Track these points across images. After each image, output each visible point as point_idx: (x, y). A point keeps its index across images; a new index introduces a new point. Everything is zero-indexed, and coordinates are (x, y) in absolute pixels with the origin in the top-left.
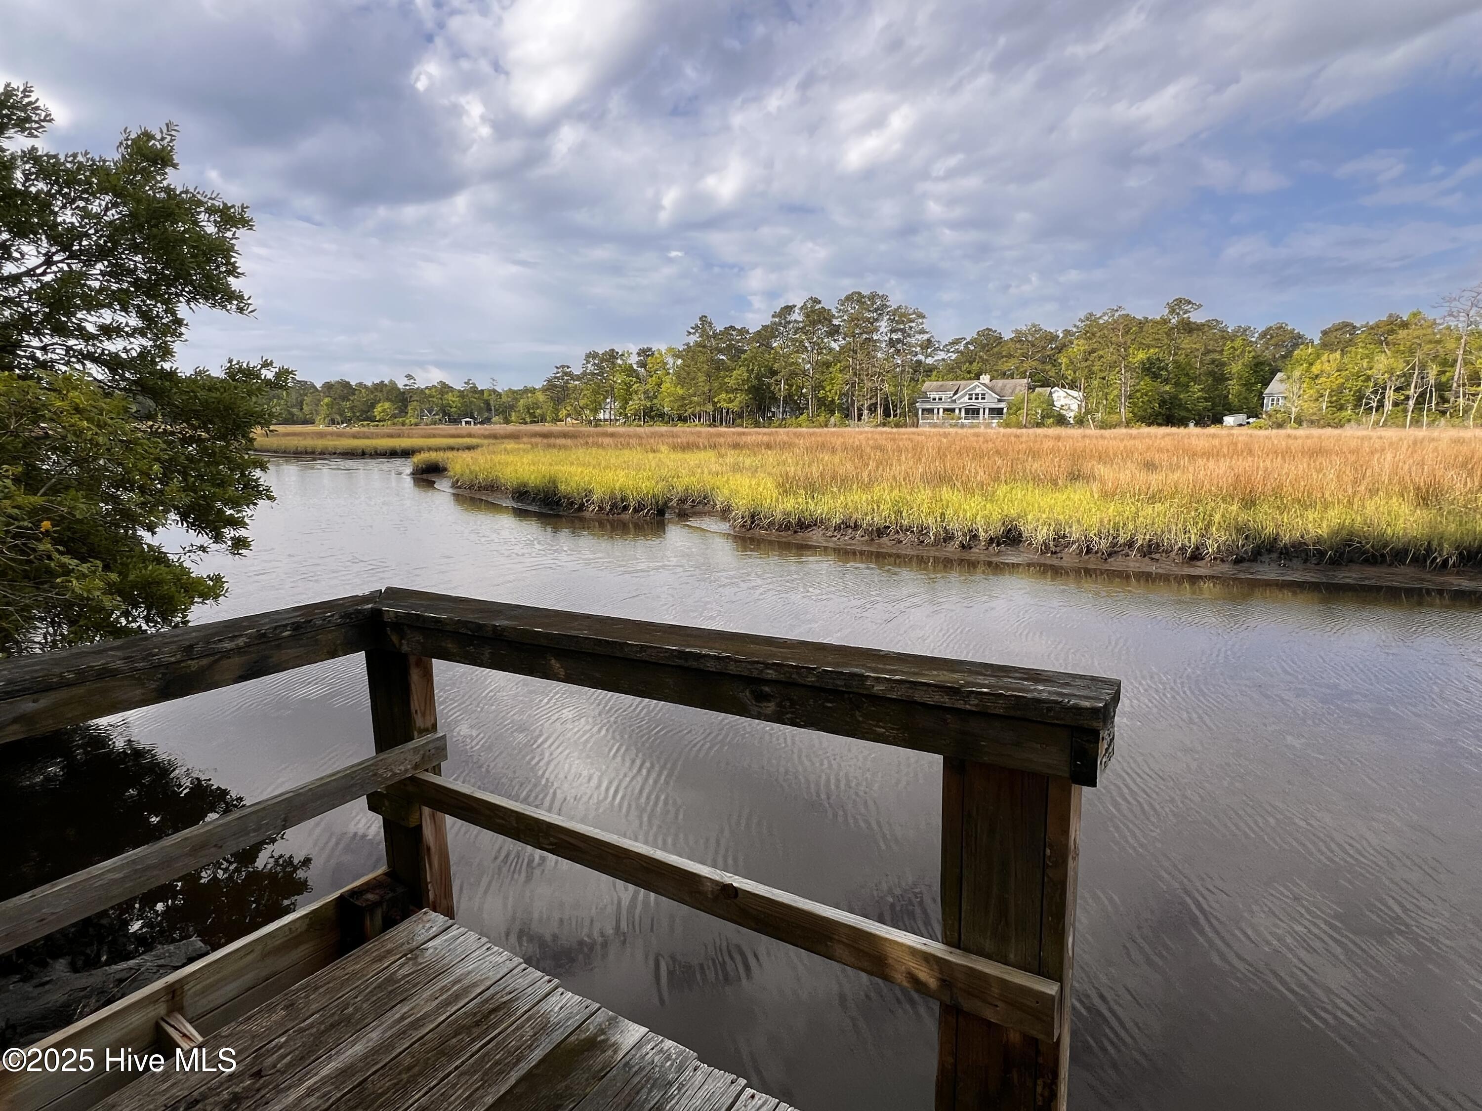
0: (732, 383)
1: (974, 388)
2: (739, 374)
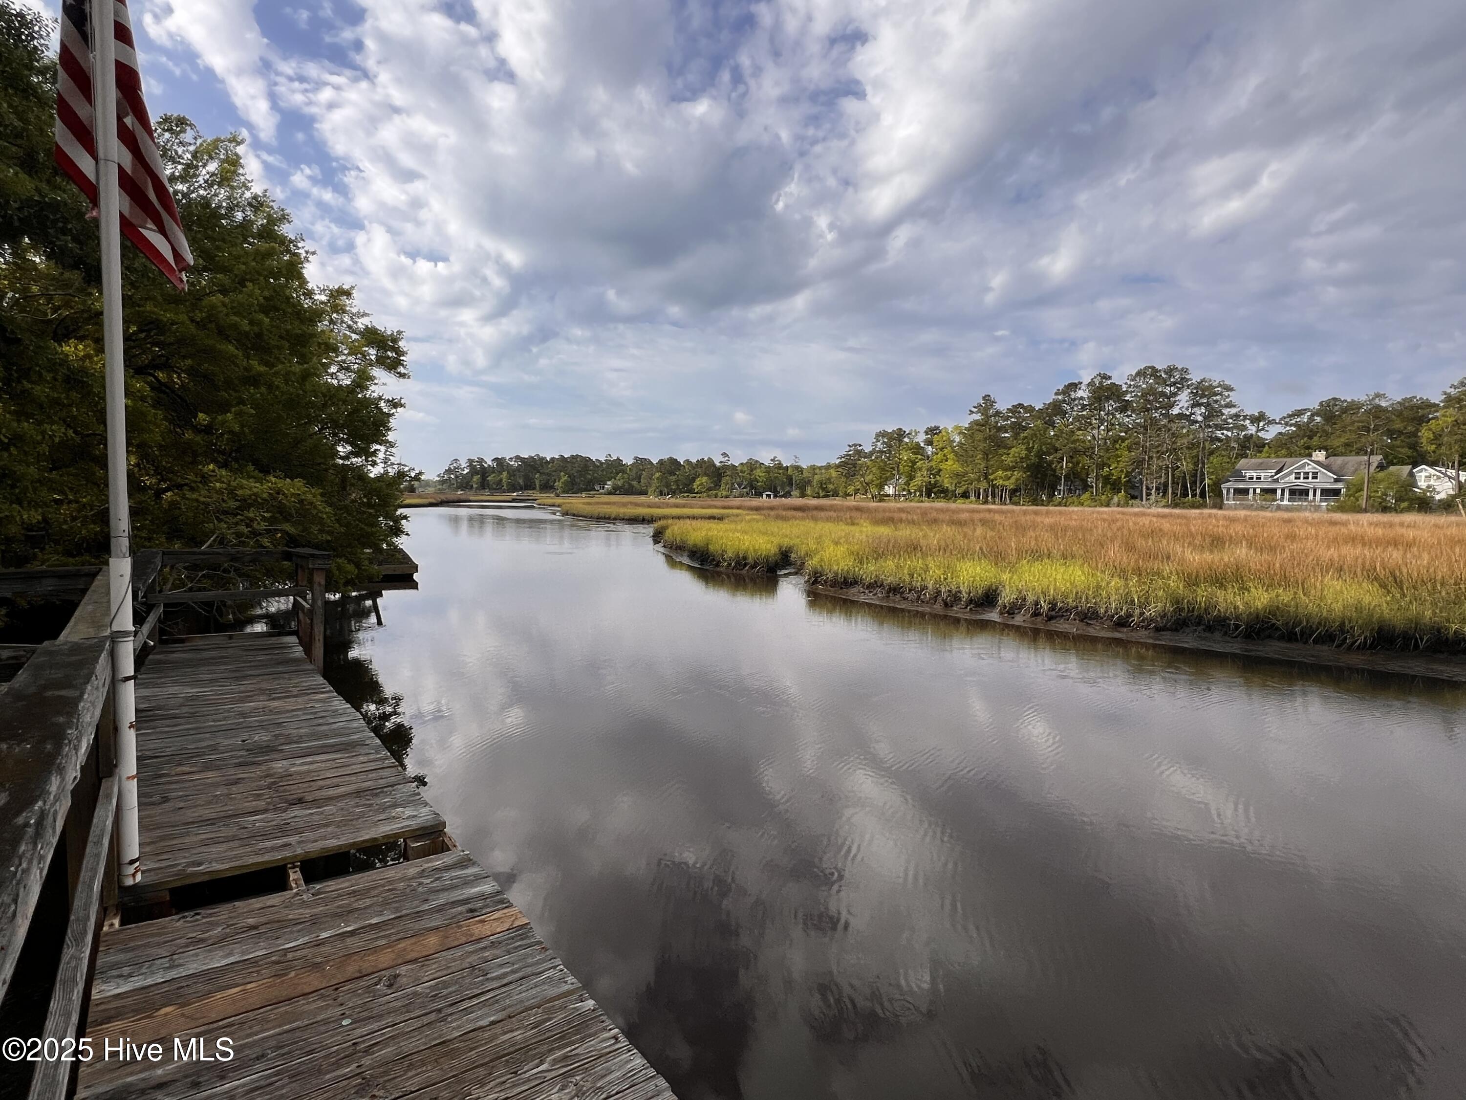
0: (1008, 460)
1: (1303, 466)
2: (1018, 451)
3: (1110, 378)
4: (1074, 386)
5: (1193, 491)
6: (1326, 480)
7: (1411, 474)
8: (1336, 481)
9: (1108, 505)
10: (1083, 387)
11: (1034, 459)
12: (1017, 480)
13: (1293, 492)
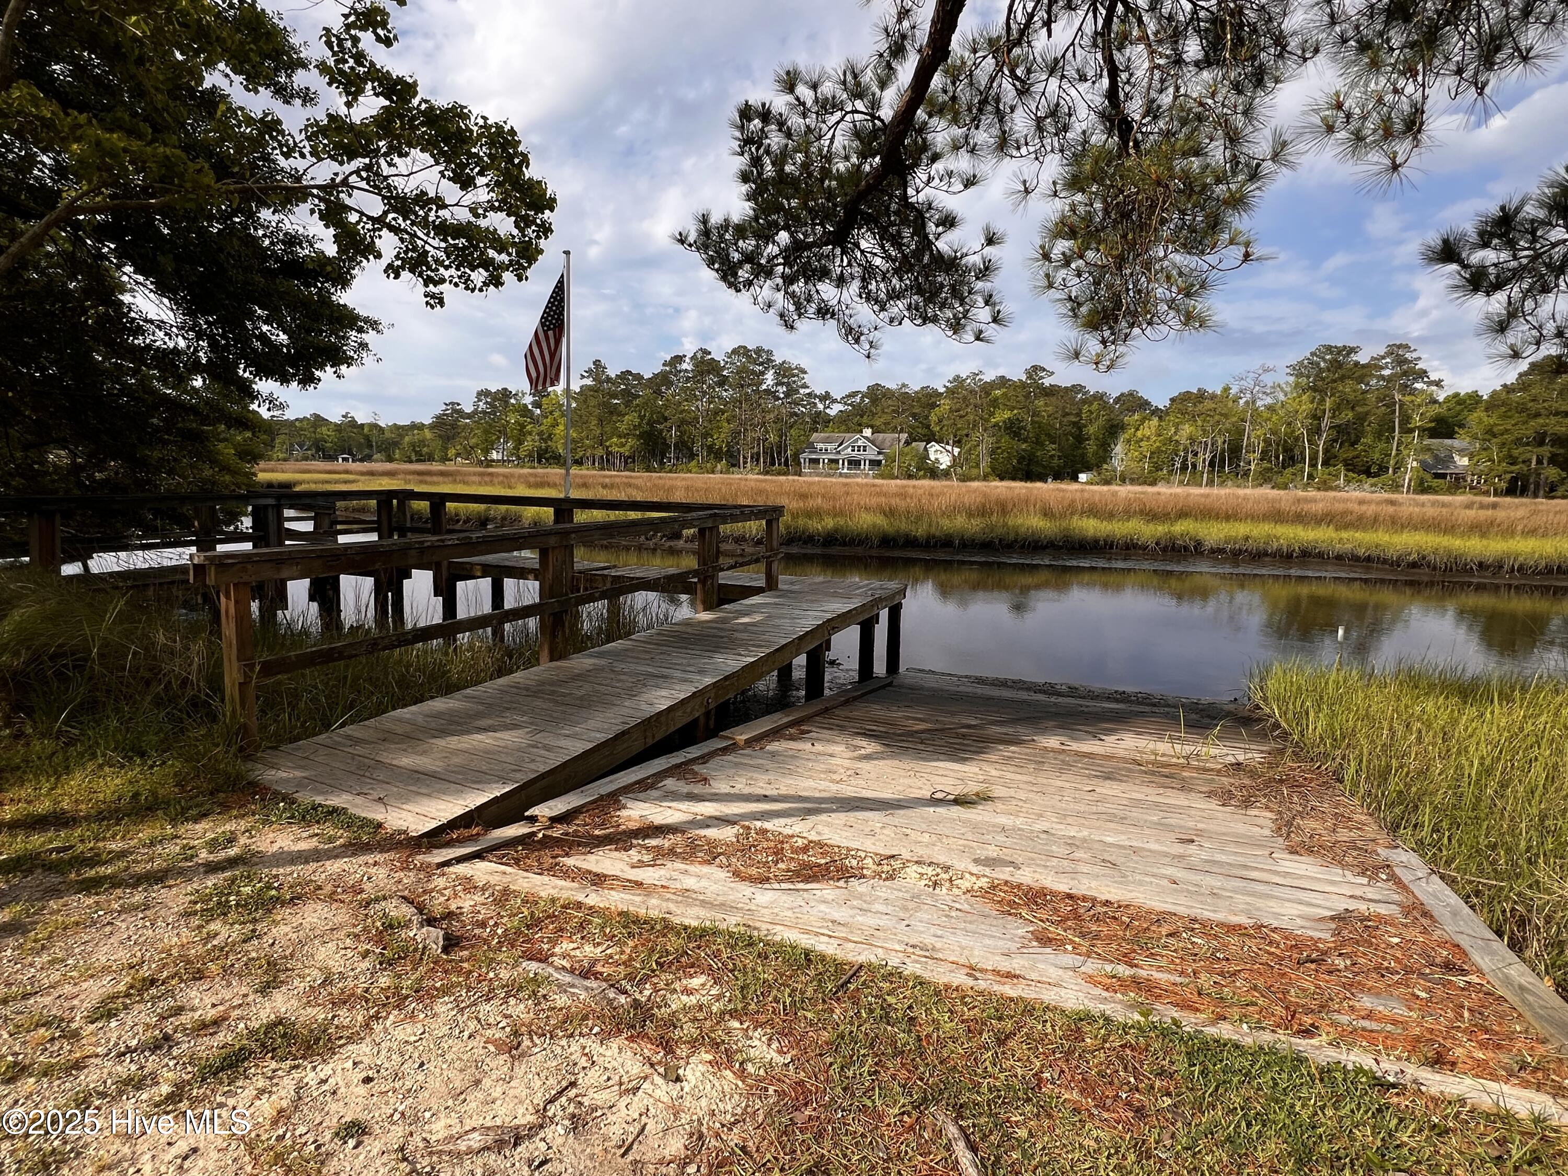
0: (623, 427)
1: (856, 441)
2: (631, 418)
3: (710, 353)
4: (679, 359)
5: (779, 460)
6: (872, 453)
7: (926, 449)
8: (879, 453)
9: (713, 472)
10: (687, 360)
11: (646, 428)
12: (632, 447)
13: (850, 462)
